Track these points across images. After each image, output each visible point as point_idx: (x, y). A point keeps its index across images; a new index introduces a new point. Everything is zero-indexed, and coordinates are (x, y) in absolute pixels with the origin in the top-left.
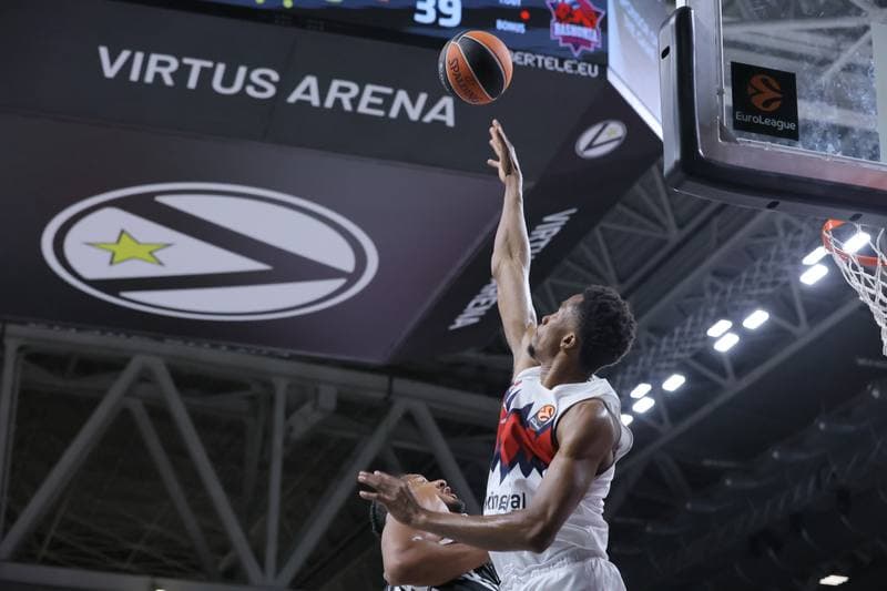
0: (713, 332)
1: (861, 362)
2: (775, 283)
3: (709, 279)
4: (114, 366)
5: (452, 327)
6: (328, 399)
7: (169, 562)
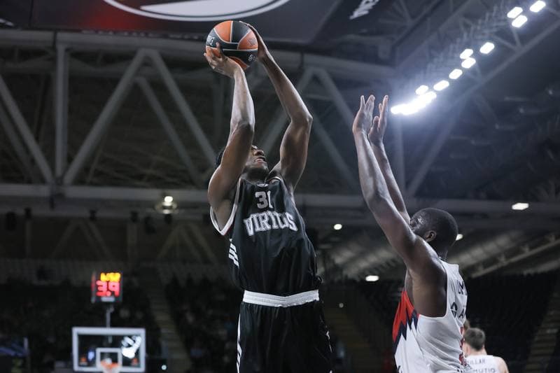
0: (511, 14)
4: (127, 57)
5: (352, 17)
7: (170, 180)
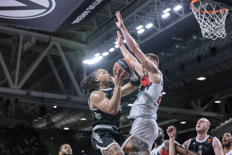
0: (138, 28)
1: (174, 38)
2: (155, 17)
3: (136, 15)
5: (72, 23)
6: (34, 41)
